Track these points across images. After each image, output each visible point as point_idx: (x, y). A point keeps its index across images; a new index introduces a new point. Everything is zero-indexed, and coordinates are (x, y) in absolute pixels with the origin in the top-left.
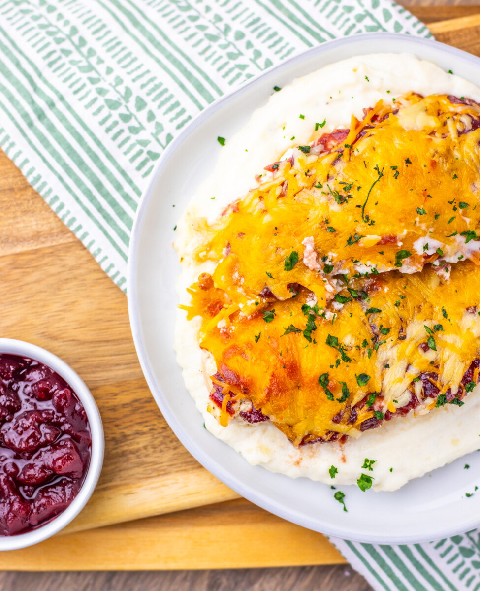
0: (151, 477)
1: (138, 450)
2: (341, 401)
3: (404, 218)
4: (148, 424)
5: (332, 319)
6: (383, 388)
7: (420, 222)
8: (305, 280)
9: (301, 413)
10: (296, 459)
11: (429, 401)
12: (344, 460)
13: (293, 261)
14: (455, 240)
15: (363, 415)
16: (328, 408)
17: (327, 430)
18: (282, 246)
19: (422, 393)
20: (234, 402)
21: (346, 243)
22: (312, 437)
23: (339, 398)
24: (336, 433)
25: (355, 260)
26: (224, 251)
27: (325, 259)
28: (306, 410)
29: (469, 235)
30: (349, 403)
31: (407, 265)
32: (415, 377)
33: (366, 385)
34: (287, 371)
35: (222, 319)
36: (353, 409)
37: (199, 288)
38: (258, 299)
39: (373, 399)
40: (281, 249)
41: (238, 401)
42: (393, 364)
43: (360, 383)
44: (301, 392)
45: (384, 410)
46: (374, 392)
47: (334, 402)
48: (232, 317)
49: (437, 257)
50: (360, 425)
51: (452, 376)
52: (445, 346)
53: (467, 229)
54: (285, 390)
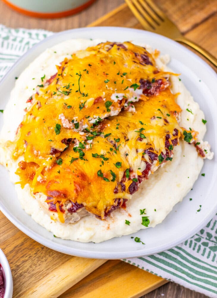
0: (40, 280)
1: (28, 269)
2: (112, 181)
3: (100, 87)
4: (27, 255)
5: (90, 147)
6: (130, 165)
7: (109, 87)
8: (69, 135)
9: (97, 197)
10: (107, 226)
11: (155, 162)
12: (130, 215)
13: (59, 128)
14: (129, 91)
15: (127, 184)
16: (109, 187)
17: (114, 199)
18: (50, 125)
19: (150, 159)
20: (62, 205)
21: (79, 109)
22: (108, 208)
23: (112, 179)
24: (119, 199)
25: (87, 117)
26: (25, 146)
27: (73, 121)
28: (99, 193)
29: (134, 86)
30: (118, 181)
31: (113, 111)
32: (143, 153)
33: (121, 167)
34: (80, 178)
35: (38, 176)
36: (121, 183)
37: (21, 169)
38: (51, 156)
39: (128, 173)
40: (50, 127)
41: (64, 204)
42: (129, 153)
43: (118, 168)
44: (92, 185)
45: (137, 177)
46: (127, 169)
47: (110, 182)
48: (42, 172)
49: (125, 101)
50: (128, 189)
51: (160, 145)
52: (149, 135)
53: (132, 84)
54: (84, 187)
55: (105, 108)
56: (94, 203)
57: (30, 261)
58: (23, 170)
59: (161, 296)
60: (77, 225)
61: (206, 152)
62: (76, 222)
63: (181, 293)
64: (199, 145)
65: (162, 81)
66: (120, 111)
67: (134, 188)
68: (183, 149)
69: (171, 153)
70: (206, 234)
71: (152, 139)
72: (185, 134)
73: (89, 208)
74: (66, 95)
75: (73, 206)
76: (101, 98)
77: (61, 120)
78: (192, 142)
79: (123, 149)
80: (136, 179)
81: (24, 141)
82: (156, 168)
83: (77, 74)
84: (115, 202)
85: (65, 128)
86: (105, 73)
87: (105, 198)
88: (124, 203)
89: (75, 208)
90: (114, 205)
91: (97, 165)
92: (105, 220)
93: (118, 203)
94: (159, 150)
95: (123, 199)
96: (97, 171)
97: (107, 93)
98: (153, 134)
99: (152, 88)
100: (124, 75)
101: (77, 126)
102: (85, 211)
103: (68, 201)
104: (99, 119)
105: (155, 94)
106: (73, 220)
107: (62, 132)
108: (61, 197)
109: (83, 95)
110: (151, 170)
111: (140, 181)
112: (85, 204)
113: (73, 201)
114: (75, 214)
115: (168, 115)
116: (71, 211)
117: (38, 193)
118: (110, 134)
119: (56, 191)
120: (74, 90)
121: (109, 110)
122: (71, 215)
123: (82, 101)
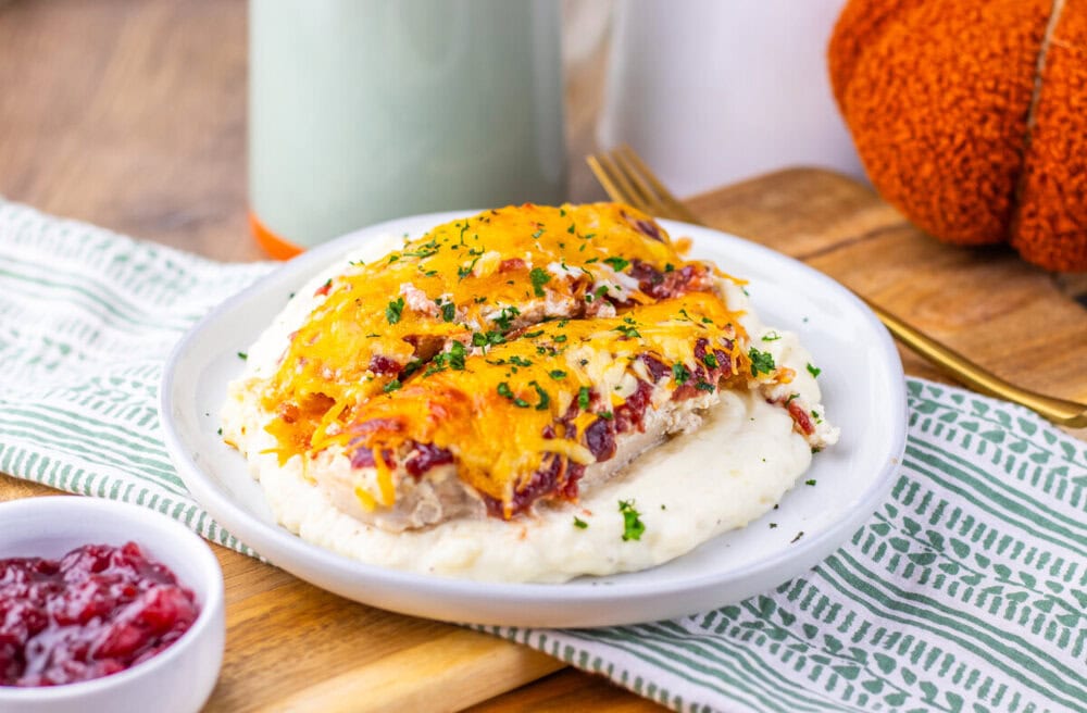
0: (309, 686)
1: (274, 665)
2: (539, 408)
3: (519, 243)
4: (276, 638)
5: (481, 353)
6: (592, 381)
7: (543, 248)
8: (425, 328)
9: (494, 445)
10: (519, 530)
11: (665, 380)
12: (589, 514)
13: (397, 310)
14: (599, 267)
15: (582, 421)
16: (531, 424)
17: (540, 453)
18: (373, 310)
19: (649, 375)
20: (391, 452)
21: (458, 277)
22: (525, 476)
23: (538, 402)
24: (558, 457)
25: (479, 299)
26: (299, 369)
27: (439, 302)
28: (500, 438)
29: (615, 262)
30: (555, 415)
31: (552, 300)
32: (629, 358)
33: (566, 383)
34: (448, 396)
35: (329, 424)
36: (564, 422)
37: (281, 420)
38: (371, 374)
39: (585, 397)
40: (374, 313)
41: (396, 450)
42: (590, 358)
43: (558, 382)
44: (480, 416)
45: (610, 409)
46: (582, 388)
47: (533, 410)
48: (343, 417)
49: (586, 285)
50: (585, 436)
51: (679, 351)
52: (651, 335)
53: (609, 256)
54: (457, 414)
55: (530, 287)
56: (485, 461)
57: (284, 649)
58: (285, 425)
60: (433, 533)
61: (817, 420)
62: (430, 526)
64: (797, 402)
65: (694, 270)
66: (573, 302)
67: (602, 439)
68: (749, 408)
69: (711, 376)
70: (823, 640)
71: (657, 340)
72: (755, 356)
73: (467, 471)
74: (423, 257)
75: (422, 453)
76: (520, 261)
77: (405, 294)
78: (775, 394)
79: (574, 353)
80: (609, 413)
81: (297, 361)
82: (668, 394)
83: (458, 225)
84: (545, 460)
85: (415, 311)
86: (536, 222)
87: (515, 450)
88: (572, 479)
89: (426, 458)
90: (541, 470)
91: (497, 375)
92: (515, 520)
93: (553, 467)
94: (678, 358)
95: (570, 461)
96: (497, 383)
97: (539, 256)
98: (662, 334)
99: (666, 280)
100: (588, 237)
101: (448, 313)
102: (458, 487)
103: (408, 443)
104: (512, 310)
105: (672, 296)
106: (421, 512)
107: (406, 318)
108: (388, 432)
109: (472, 253)
110: (652, 398)
111: (618, 423)
112: (456, 450)
113: (422, 439)
114: (425, 489)
115: (705, 320)
116: (416, 470)
117: (325, 449)
118: (541, 333)
119: (377, 420)
120: (446, 247)
121: (540, 294)
122: (415, 488)
123: (467, 264)
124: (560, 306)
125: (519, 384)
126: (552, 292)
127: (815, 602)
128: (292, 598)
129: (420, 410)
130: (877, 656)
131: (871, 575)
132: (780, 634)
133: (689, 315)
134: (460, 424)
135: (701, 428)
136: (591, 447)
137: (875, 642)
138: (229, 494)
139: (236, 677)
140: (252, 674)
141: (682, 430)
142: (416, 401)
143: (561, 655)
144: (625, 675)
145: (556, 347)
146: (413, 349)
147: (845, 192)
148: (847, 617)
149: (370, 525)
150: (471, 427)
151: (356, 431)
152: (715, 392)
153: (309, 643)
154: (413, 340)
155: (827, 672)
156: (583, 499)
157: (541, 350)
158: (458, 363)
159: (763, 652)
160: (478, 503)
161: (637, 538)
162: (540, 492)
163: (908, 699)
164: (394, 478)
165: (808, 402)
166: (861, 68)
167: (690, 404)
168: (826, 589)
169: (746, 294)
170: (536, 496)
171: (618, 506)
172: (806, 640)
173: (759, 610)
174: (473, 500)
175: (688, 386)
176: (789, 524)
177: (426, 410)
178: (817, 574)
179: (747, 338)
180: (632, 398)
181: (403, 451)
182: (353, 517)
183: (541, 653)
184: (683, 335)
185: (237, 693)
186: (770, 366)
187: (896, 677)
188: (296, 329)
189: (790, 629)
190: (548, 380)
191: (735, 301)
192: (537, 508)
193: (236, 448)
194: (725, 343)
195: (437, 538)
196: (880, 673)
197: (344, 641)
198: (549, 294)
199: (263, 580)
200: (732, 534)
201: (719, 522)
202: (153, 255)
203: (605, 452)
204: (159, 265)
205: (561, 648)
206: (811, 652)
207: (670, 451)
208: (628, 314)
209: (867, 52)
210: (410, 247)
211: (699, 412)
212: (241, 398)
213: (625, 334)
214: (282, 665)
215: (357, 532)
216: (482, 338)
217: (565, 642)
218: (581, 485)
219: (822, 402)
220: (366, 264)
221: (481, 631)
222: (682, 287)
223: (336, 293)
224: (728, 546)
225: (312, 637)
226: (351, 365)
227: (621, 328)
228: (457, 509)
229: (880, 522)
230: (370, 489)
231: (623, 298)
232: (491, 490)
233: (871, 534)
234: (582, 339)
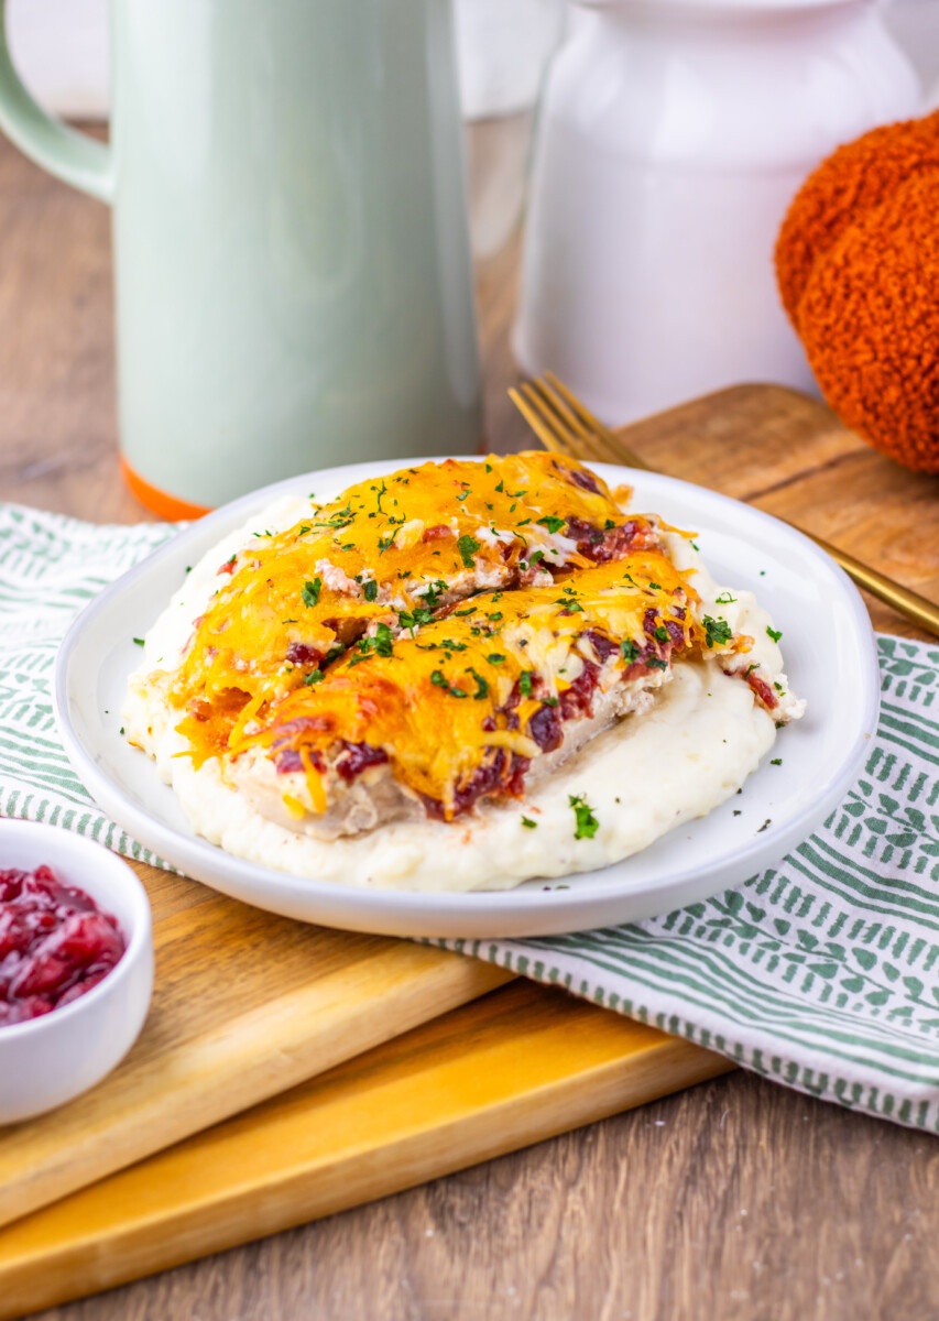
0: (243, 1012)
1: (204, 991)
2: (479, 697)
3: (443, 507)
5: (410, 636)
6: (533, 664)
7: (470, 511)
8: (346, 610)
9: (431, 741)
10: (462, 834)
11: (613, 660)
12: (537, 811)
13: (314, 591)
14: (532, 529)
15: (525, 710)
16: (470, 715)
17: (482, 748)
18: (287, 591)
19: (596, 654)
20: (320, 754)
21: (379, 550)
22: (466, 773)
23: (476, 691)
24: (501, 751)
25: (402, 573)
26: (208, 660)
27: (359, 579)
28: (437, 732)
29: (550, 522)
30: (495, 704)
31: (482, 570)
32: (573, 637)
33: (506, 667)
34: (377, 690)
35: (247, 722)
36: (506, 711)
37: (194, 719)
38: (289, 664)
39: (528, 683)
40: (289, 594)
41: (324, 751)
42: (530, 638)
43: (496, 667)
44: (414, 709)
45: (554, 694)
46: (523, 673)
47: (472, 700)
48: (262, 713)
49: (519, 551)
50: (529, 726)
51: (626, 625)
52: (594, 607)
53: (543, 516)
54: (388, 708)
55: (458, 558)
56: (422, 759)
57: (213, 974)
58: (200, 723)
59: (655, 1127)
60: (366, 841)
61: (781, 692)
62: (365, 832)
63: (723, 1118)
64: (757, 673)
65: (637, 526)
66: (506, 571)
67: (548, 728)
68: (705, 682)
69: (663, 651)
70: (796, 935)
71: (602, 613)
72: (710, 625)
73: (404, 771)
74: (338, 527)
75: (354, 754)
76: (445, 528)
77: (322, 572)
78: (733, 665)
79: (512, 633)
80: (554, 700)
81: (206, 650)
82: (617, 675)
83: (373, 488)
84: (487, 755)
85: (333, 591)
86: (460, 481)
87: (453, 745)
88: (517, 773)
89: (359, 759)
90: (484, 766)
91: (430, 662)
92: (457, 822)
93: (496, 762)
94: (626, 634)
95: (514, 754)
96: (431, 672)
97: (466, 521)
98: (606, 606)
99: (607, 539)
100: (518, 495)
101: (370, 592)
102: (395, 789)
103: (338, 743)
104: (440, 584)
105: (615, 557)
106: (354, 818)
107: (324, 600)
108: (316, 731)
109: (392, 521)
110: (600, 680)
111: (565, 709)
112: (390, 749)
113: (353, 739)
114: (358, 792)
115: (653, 586)
116: (348, 772)
117: (245, 751)
118: (473, 610)
119: (302, 719)
120: (362, 514)
121: (470, 564)
122: (348, 792)
123: (387, 534)
124: (491, 576)
125: (454, 671)
126: (483, 561)
127: (786, 894)
128: (215, 915)
129: (348, 705)
130: (855, 951)
131: (846, 861)
132: (749, 932)
133: (635, 579)
134: (392, 719)
135: (653, 708)
136: (536, 737)
137: (853, 935)
138: (136, 800)
139: (164, 1006)
140: (180, 1003)
141: (633, 711)
142: (342, 695)
143: (514, 967)
144: (584, 985)
145: (491, 626)
146: (335, 634)
147: (801, 412)
148: (822, 909)
149: (300, 834)
150: (405, 721)
151: (280, 731)
152: (668, 668)
153: (239, 965)
154: (332, 624)
155: (803, 971)
156: (530, 794)
157: (475, 631)
158: (386, 650)
159: (732, 953)
160: (416, 804)
161: (591, 836)
162: (483, 789)
163: (891, 997)
164: (325, 783)
165: (769, 673)
166: (814, 279)
167: (641, 682)
168: (797, 879)
169: (696, 548)
170: (479, 794)
171: (568, 802)
172: (778, 937)
173: (726, 906)
174: (411, 801)
175: (638, 664)
176: (755, 813)
177: (354, 705)
178: (787, 863)
179: (699, 602)
180: (578, 681)
181: (333, 752)
182: (281, 824)
183: (492, 965)
184: (630, 605)
185: (166, 1024)
186: (726, 635)
187: (877, 974)
188: (201, 614)
189: (760, 925)
190: (486, 665)
191: (684, 557)
192: (480, 806)
193: (142, 750)
194: (675, 612)
195: (374, 845)
196: (859, 969)
197: (277, 961)
198: (479, 563)
199: (182, 896)
200: (693, 824)
201: (678, 813)
202: (18, 518)
203: (552, 742)
204: (25, 529)
205: (512, 959)
206: (784, 950)
207: (621, 736)
208: (567, 583)
209: (820, 260)
210: (320, 516)
211: (650, 690)
212: (144, 694)
213: (567, 608)
214: (212, 991)
215: (286, 842)
216: (409, 618)
217: (518, 952)
218: (527, 779)
219: (785, 671)
220: (274, 535)
221: (426, 944)
222: (625, 546)
223: (242, 572)
224: (689, 838)
225: (243, 958)
226: (267, 655)
227: (561, 601)
228: (394, 812)
229: (853, 801)
230: (299, 796)
231: (560, 563)
232: (429, 790)
233: (844, 816)
234: (519, 615)
